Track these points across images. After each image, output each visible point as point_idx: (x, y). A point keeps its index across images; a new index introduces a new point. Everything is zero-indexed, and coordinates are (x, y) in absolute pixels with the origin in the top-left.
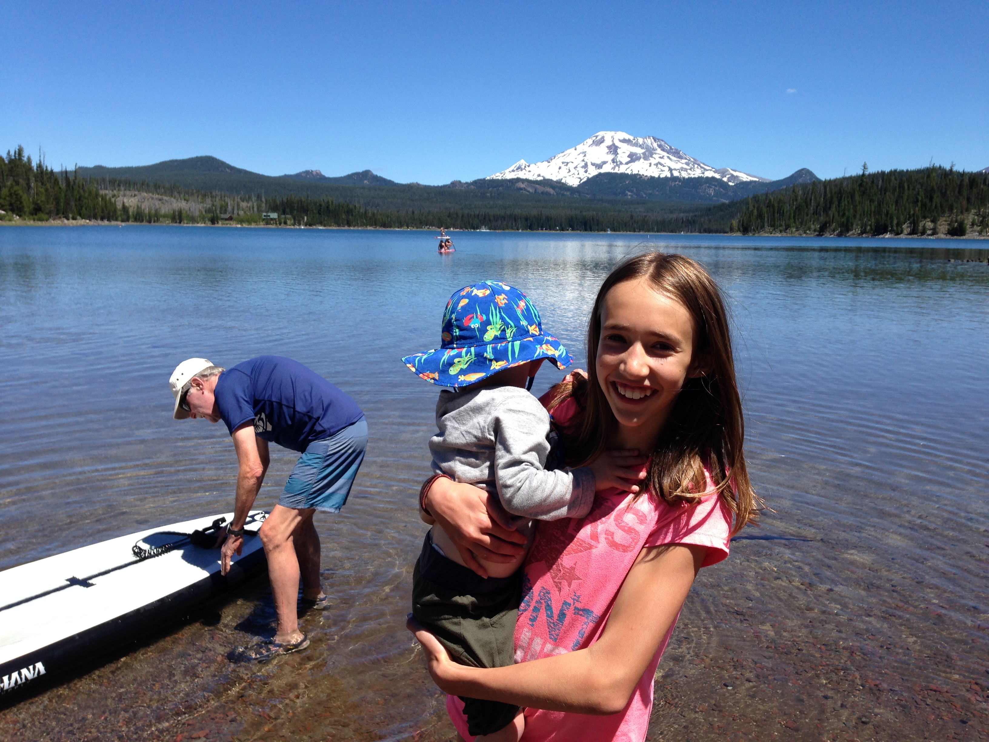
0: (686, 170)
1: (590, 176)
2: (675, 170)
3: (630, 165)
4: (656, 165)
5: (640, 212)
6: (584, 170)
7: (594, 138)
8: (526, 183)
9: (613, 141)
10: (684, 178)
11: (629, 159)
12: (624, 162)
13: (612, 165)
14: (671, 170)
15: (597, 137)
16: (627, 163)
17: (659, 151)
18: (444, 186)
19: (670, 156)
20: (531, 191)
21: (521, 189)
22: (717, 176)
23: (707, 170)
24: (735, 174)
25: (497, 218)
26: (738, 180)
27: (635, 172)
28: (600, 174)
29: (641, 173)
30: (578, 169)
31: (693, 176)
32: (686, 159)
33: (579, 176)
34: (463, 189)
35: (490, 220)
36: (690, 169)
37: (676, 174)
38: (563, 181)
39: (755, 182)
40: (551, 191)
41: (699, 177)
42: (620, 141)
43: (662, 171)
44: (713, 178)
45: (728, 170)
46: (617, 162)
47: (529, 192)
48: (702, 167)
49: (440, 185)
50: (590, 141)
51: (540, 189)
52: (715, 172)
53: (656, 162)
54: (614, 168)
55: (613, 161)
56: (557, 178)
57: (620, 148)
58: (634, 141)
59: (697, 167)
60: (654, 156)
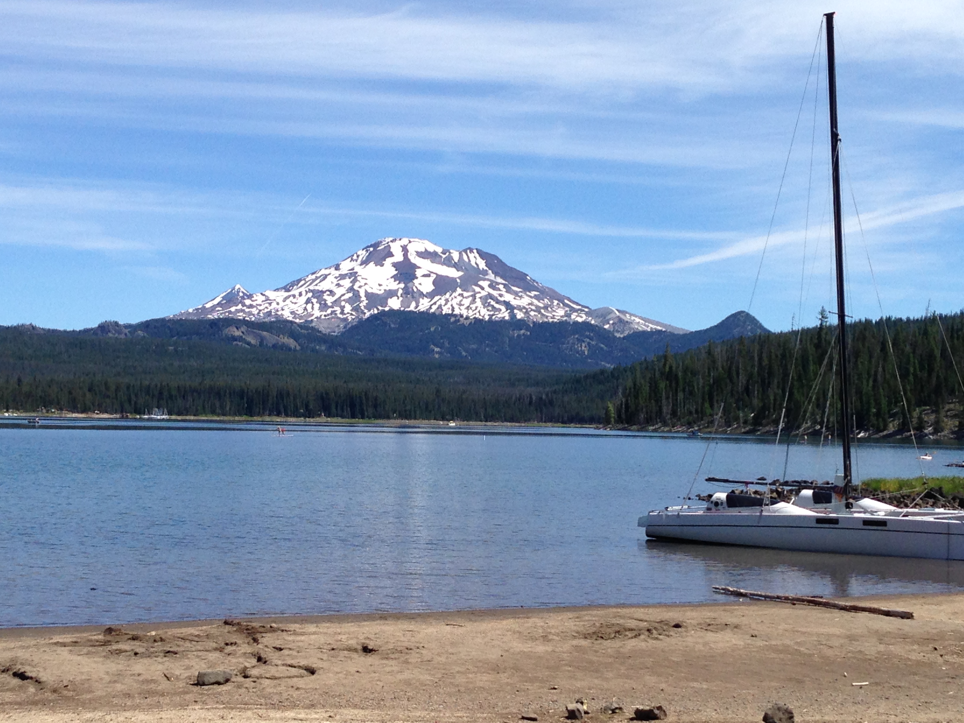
0: (537, 309)
1: (364, 317)
2: (520, 308)
3: (436, 298)
4: (485, 299)
6: (352, 306)
8: (244, 328)
9: (405, 255)
10: (535, 323)
11: (436, 288)
12: (426, 294)
13: (404, 298)
14: (510, 308)
16: (431, 295)
17: (489, 274)
18: (86, 331)
19: (509, 285)
20: (253, 342)
21: (234, 338)
22: (593, 321)
23: (576, 311)
24: (625, 318)
25: (183, 392)
26: (630, 328)
27: (446, 310)
28: (382, 314)
29: (457, 313)
30: (341, 304)
31: (550, 320)
32: (536, 289)
33: (342, 317)
34: (123, 336)
35: (171, 397)
36: (546, 308)
40: (292, 343)
41: (560, 322)
42: (420, 254)
43: (495, 310)
44: (586, 324)
45: (612, 312)
46: (412, 293)
47: (249, 344)
49: (78, 328)
50: (362, 255)
51: (270, 338)
52: (589, 314)
53: (484, 293)
54: (407, 303)
55: (406, 291)
56: (304, 320)
57: (419, 268)
58: (444, 256)
59: (558, 304)
60: (481, 283)
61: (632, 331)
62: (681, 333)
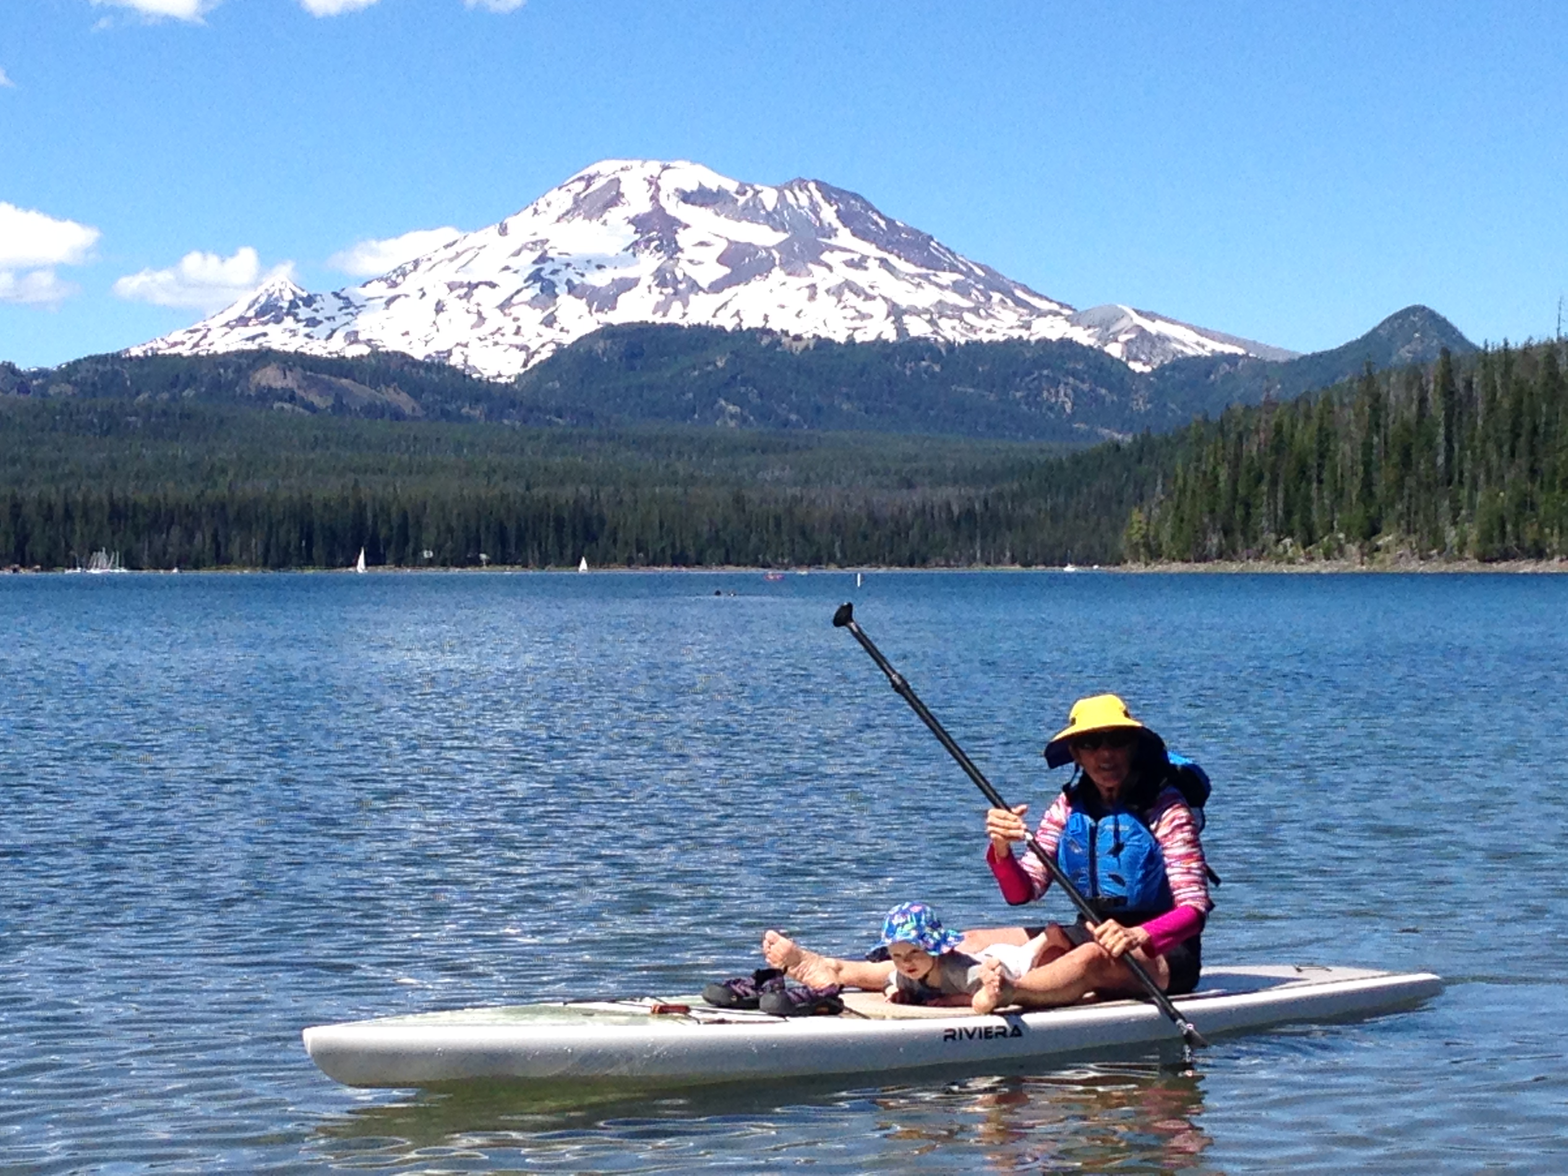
0: (957, 313)
1: (568, 340)
2: (915, 312)
3: (727, 293)
4: (837, 292)
5: (778, 481)
6: (539, 315)
7: (579, 186)
8: (296, 373)
9: (654, 198)
10: (950, 346)
11: (727, 271)
12: (704, 284)
13: (656, 296)
14: (896, 312)
15: (589, 180)
16: (716, 287)
17: (844, 237)
19: (892, 259)
20: (318, 402)
21: (276, 395)
22: (1083, 337)
23: (1042, 314)
24: (1153, 327)
25: (163, 517)
26: (1165, 352)
27: (753, 321)
28: (609, 332)
29: (775, 325)
30: (515, 311)
31: (986, 338)
32: (953, 269)
33: (518, 340)
35: (133, 527)
36: (975, 311)
37: (917, 328)
38: (456, 360)
39: (1232, 359)
40: (403, 401)
41: (1009, 342)
42: (686, 198)
43: (863, 316)
44: (1066, 344)
45: (1124, 315)
46: (676, 281)
47: (311, 407)
48: (1019, 302)
50: (562, 200)
51: (357, 392)
52: (1073, 321)
53: (834, 280)
54: (663, 307)
55: (662, 278)
56: (431, 350)
57: (687, 226)
58: (742, 200)
59: (1002, 301)
60: (826, 257)
61: (1170, 357)
62: (1281, 359)
